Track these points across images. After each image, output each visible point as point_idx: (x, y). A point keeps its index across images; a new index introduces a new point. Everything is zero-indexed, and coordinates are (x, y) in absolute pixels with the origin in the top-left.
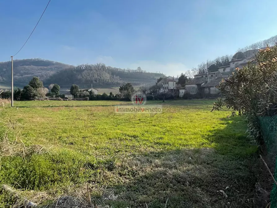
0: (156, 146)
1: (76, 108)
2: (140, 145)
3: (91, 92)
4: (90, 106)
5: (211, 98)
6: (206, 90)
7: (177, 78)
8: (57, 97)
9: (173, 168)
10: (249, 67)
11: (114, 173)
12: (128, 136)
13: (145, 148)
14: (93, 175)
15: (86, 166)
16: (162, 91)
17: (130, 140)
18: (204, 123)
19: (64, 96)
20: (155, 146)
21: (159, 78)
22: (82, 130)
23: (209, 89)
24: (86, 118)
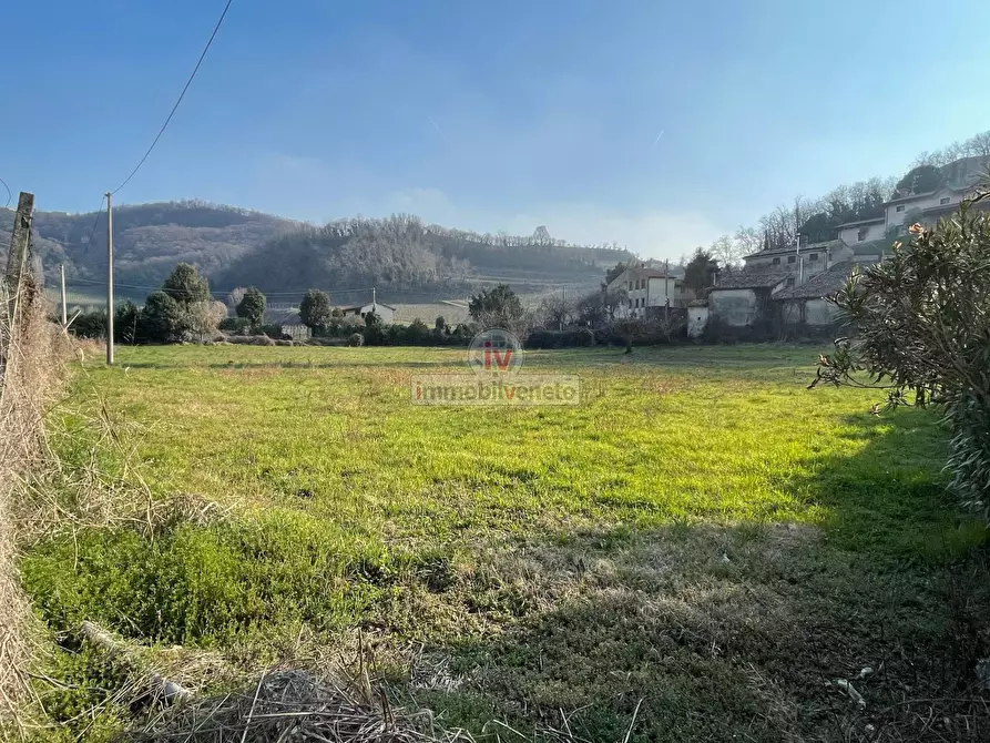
0: (599, 510)
1: (320, 372)
2: (542, 506)
3: (370, 318)
4: (366, 365)
5: (807, 340)
6: (789, 309)
7: (681, 266)
8: (255, 332)
9: (662, 590)
10: (962, 222)
11: (449, 601)
12: (501, 471)
13: (559, 516)
14: (377, 602)
15: (355, 573)
16: (623, 312)
17: (506, 486)
18: (780, 432)
19: (280, 330)
20: (596, 511)
21: (612, 265)
22: (340, 447)
23: (803, 308)
24: (352, 406)
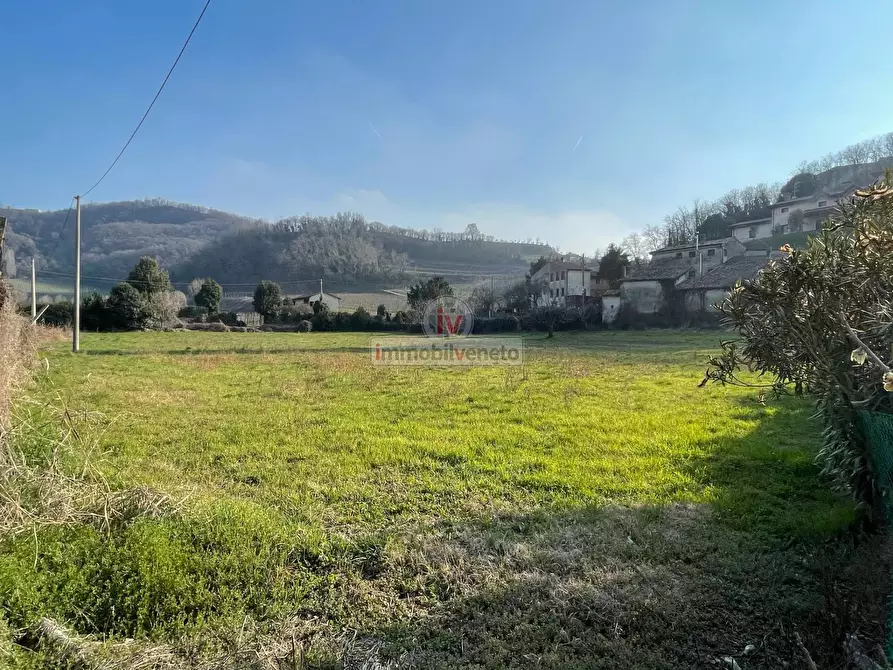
0: (519, 492)
1: (271, 357)
2: (469, 489)
3: (317, 306)
4: (313, 351)
5: (708, 325)
6: (691, 297)
7: (596, 259)
8: (212, 319)
9: (572, 573)
11: (381, 588)
12: (432, 456)
13: (484, 500)
14: (315, 590)
15: (296, 562)
16: (545, 301)
17: (437, 470)
18: (681, 413)
19: (234, 317)
20: (517, 495)
21: (535, 259)
22: (287, 434)
23: (702, 297)
24: (299, 392)
